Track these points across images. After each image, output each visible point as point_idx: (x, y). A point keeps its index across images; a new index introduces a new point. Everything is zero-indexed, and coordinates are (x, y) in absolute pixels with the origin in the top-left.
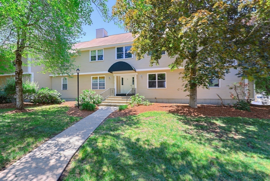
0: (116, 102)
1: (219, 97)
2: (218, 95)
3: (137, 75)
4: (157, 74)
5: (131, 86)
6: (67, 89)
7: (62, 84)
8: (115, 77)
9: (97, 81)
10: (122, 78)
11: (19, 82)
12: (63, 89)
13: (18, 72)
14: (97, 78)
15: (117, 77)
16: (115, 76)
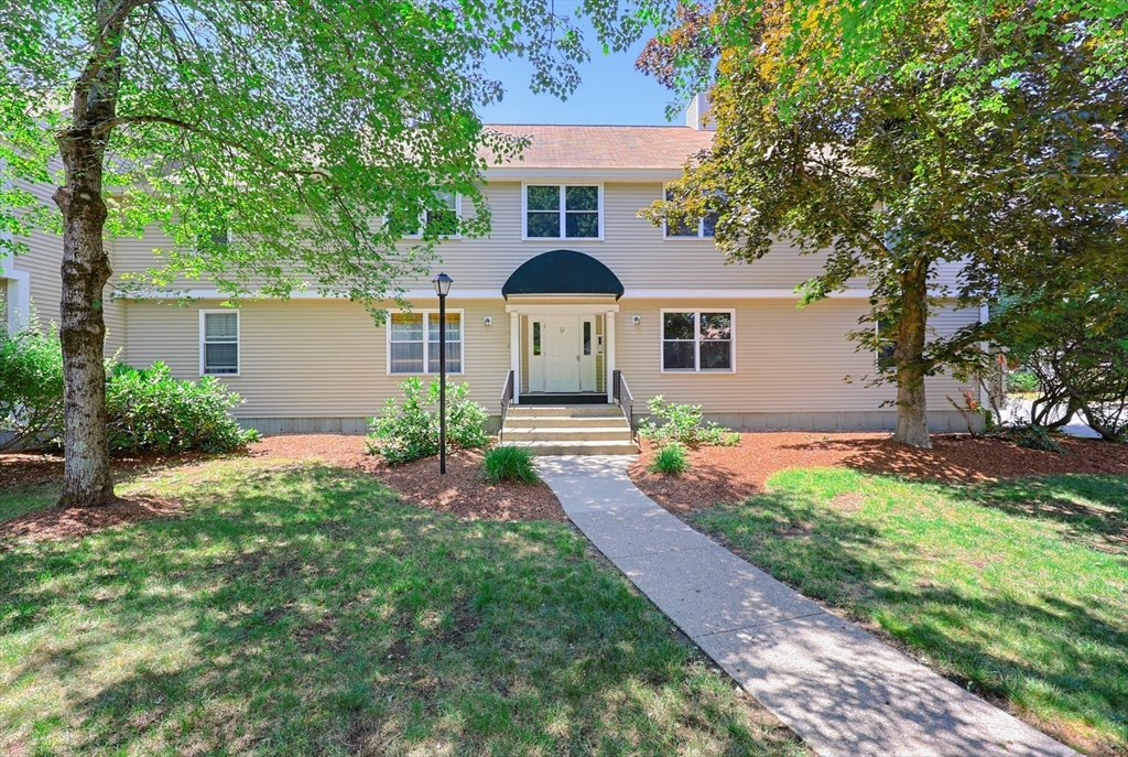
0: (568, 434)
1: (955, 405)
2: (951, 400)
3: (616, 314)
4: (697, 312)
5: (578, 358)
6: (235, 371)
7: (202, 340)
8: (512, 320)
9: (420, 336)
10: (537, 326)
11: (88, 333)
12: (207, 371)
13: (88, 266)
14: (420, 316)
15: (525, 319)
16: (513, 314)
